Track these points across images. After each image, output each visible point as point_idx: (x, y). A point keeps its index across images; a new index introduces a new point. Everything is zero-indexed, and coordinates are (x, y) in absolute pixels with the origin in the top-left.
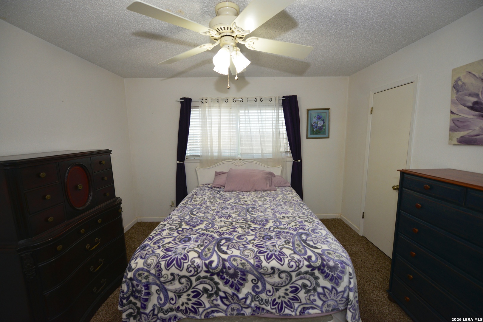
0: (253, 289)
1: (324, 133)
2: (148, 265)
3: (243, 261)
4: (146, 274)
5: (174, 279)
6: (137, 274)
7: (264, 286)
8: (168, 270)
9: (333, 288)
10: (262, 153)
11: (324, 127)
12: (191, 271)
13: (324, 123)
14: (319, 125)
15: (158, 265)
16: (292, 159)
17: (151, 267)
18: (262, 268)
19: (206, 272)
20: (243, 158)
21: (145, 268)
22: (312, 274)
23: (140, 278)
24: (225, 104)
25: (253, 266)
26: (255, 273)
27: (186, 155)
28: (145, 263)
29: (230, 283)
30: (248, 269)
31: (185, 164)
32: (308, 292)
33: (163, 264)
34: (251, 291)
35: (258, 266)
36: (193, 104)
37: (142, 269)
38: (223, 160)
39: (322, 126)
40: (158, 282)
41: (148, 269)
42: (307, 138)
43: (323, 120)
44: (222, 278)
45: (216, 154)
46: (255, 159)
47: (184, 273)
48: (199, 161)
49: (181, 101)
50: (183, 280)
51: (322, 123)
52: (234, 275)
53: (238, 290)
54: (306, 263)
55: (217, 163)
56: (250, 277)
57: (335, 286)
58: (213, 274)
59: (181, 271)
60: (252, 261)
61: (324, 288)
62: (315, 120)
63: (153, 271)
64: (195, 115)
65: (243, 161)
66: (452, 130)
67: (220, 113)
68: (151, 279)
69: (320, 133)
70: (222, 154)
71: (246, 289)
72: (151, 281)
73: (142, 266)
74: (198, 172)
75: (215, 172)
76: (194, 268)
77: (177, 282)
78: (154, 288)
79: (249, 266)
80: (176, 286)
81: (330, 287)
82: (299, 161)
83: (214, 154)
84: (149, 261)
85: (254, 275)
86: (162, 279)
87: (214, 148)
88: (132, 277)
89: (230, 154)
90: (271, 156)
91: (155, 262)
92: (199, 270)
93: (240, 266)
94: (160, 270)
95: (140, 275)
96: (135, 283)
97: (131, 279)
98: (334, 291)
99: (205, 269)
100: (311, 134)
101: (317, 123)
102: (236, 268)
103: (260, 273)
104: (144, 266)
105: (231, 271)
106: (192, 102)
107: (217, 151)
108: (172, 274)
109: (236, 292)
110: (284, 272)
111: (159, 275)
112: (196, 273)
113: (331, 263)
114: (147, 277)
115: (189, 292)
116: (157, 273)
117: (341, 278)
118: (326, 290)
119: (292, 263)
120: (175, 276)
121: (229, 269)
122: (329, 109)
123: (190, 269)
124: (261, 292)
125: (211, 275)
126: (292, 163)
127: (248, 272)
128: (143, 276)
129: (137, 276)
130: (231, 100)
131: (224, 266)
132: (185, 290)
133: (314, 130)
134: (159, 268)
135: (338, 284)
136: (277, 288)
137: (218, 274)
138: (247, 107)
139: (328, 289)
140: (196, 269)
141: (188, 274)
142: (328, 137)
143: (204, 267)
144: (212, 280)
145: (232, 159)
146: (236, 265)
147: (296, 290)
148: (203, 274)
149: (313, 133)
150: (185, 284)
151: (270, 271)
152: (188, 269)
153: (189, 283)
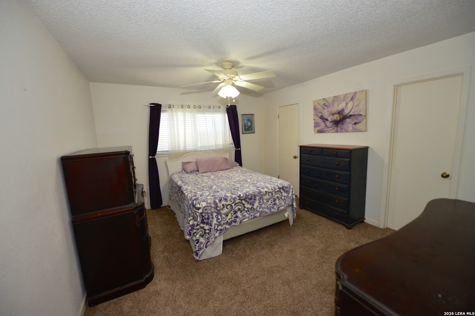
0: (259, 204)
1: (252, 130)
2: (210, 203)
3: (253, 192)
4: (210, 208)
5: (224, 207)
6: (205, 209)
7: (263, 201)
8: (221, 203)
9: (287, 196)
10: (216, 145)
11: (252, 126)
12: (232, 201)
13: (251, 123)
14: (249, 125)
15: (215, 202)
16: (235, 149)
17: (212, 204)
18: (262, 193)
19: (239, 200)
20: (202, 150)
21: (208, 205)
22: (280, 191)
23: (206, 211)
24: (187, 109)
25: (258, 192)
26: (260, 195)
27: (158, 150)
28: (207, 203)
29: (250, 202)
30: (256, 194)
31: (156, 158)
32: (279, 199)
33: (217, 201)
34: (258, 205)
35: (260, 192)
36: (162, 109)
37: (207, 206)
38: (187, 153)
39: (251, 125)
40: (216, 211)
41: (210, 205)
42: (243, 133)
43: (251, 122)
44: (246, 201)
45: (182, 148)
46: (211, 150)
47: (229, 203)
48: (167, 155)
49: (150, 106)
50: (229, 207)
51: (250, 124)
52: (251, 199)
53: (253, 205)
54: (277, 187)
55: (183, 155)
56: (258, 198)
57: (288, 195)
58: (242, 200)
59: (227, 202)
60: (257, 191)
61: (284, 196)
62: (246, 121)
63: (213, 206)
64: (164, 118)
65: (203, 152)
66: (315, 127)
67: (185, 116)
68: (213, 210)
69: (249, 130)
70: (187, 148)
71: (256, 204)
72: (213, 211)
73: (206, 205)
74: (168, 164)
75: (182, 162)
76: (233, 199)
77: (225, 208)
78: (215, 214)
79: (257, 193)
80: (225, 210)
81: (286, 196)
82: (240, 149)
83: (181, 148)
84: (209, 201)
85: (259, 196)
86: (218, 209)
87: (180, 144)
88: (202, 212)
89: (192, 147)
90: (221, 147)
91: (213, 201)
92: (236, 199)
93: (253, 194)
94: (217, 204)
95: (206, 210)
96: (204, 214)
97: (201, 213)
98: (288, 197)
99: (238, 198)
100: (245, 131)
101: (248, 124)
102: (251, 195)
103: (261, 195)
104: (207, 204)
105: (250, 197)
106: (162, 107)
107: (183, 146)
108: (223, 205)
109: (252, 206)
110: (270, 192)
111: (216, 207)
112: (234, 201)
113: (286, 186)
114: (210, 210)
115: (232, 212)
116: (215, 206)
117: (289, 191)
118: (285, 197)
119: (272, 188)
120: (224, 205)
121: (249, 195)
122: (253, 115)
123: (231, 200)
124: (262, 204)
125: (241, 201)
126: (234, 151)
127: (256, 196)
128: (208, 209)
129: (204, 211)
130: (192, 107)
131: (246, 195)
132: (230, 212)
133: (246, 128)
134: (216, 203)
135: (289, 194)
136: (268, 200)
137: (244, 200)
138: (204, 112)
139: (286, 197)
140: (234, 200)
141: (230, 203)
142: (254, 133)
143: (238, 197)
144: (242, 203)
145: (194, 152)
146: (251, 193)
147: (275, 200)
148: (237, 201)
149: (246, 130)
150: (229, 209)
151: (265, 193)
152: (230, 200)
153: (231, 208)
